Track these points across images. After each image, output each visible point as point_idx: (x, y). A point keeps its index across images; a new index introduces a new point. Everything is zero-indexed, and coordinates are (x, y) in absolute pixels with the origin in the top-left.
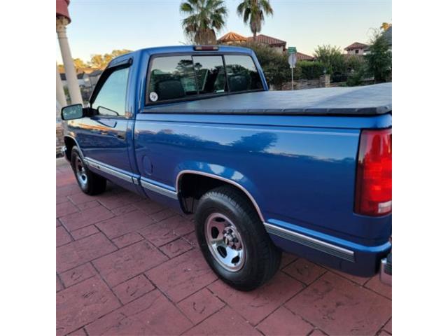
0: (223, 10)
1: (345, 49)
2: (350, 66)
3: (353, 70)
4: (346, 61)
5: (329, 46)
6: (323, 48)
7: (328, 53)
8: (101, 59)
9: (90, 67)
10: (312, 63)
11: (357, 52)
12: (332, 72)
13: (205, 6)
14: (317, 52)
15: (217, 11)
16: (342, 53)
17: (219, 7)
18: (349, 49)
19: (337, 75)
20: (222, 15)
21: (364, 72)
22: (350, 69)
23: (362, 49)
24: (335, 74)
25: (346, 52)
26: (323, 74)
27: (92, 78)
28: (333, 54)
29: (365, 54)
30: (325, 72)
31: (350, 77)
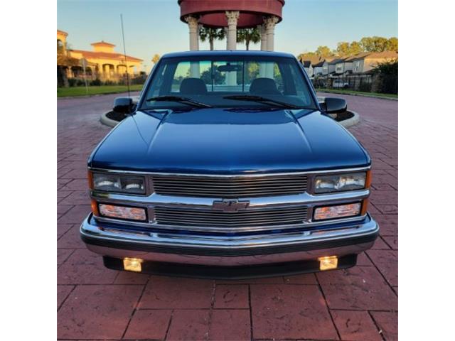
8: (347, 47)
9: (333, 55)
27: (331, 67)
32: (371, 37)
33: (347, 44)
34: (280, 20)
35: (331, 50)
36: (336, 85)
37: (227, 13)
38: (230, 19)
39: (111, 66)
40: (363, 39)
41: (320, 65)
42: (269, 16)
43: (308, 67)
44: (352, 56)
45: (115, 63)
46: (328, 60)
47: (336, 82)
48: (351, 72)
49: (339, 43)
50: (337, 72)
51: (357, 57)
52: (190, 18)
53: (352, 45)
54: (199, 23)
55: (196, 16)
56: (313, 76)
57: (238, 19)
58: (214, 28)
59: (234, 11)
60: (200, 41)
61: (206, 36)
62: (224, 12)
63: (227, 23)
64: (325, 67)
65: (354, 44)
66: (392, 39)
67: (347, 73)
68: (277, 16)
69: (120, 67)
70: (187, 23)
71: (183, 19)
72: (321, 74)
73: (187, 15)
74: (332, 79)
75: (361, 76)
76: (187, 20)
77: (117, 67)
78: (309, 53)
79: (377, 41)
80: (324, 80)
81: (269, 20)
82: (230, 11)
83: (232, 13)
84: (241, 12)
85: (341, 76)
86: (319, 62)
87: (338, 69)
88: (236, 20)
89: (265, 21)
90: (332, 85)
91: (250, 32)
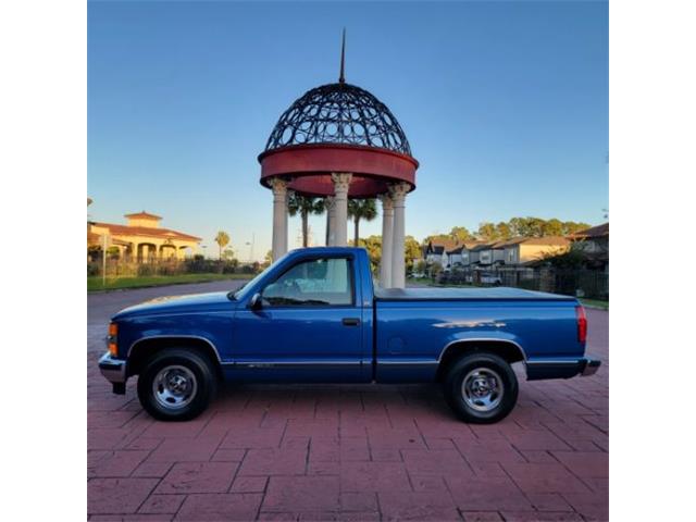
8: (493, 230)
9: (475, 239)
27: (473, 254)
32: (525, 217)
33: (491, 225)
34: (413, 187)
35: (471, 233)
36: (484, 280)
37: (334, 175)
38: (338, 184)
39: (152, 247)
40: (513, 220)
41: (458, 252)
42: (396, 181)
43: (441, 254)
44: (500, 240)
45: (158, 242)
46: (470, 246)
47: (485, 276)
48: (502, 263)
49: (481, 224)
50: (483, 262)
51: (509, 243)
52: (276, 180)
53: (499, 226)
54: (289, 189)
55: (286, 177)
56: (449, 266)
57: (350, 185)
58: (310, 196)
59: (345, 173)
60: (289, 214)
61: (297, 208)
62: (329, 173)
63: (333, 189)
64: (465, 256)
65: (502, 224)
66: (552, 221)
67: (498, 264)
68: (408, 183)
69: (165, 249)
70: (270, 187)
71: (264, 182)
72: (459, 264)
73: (272, 177)
74: (479, 272)
75: (518, 269)
76: (271, 183)
77: (161, 249)
78: (442, 236)
79: (531, 223)
80: (465, 273)
81: (397, 187)
82: (339, 173)
83: (342, 176)
84: (355, 175)
85: (489, 268)
86: (456, 248)
87: (484, 258)
88: (347, 185)
89: (391, 188)
90: (479, 279)
91: (361, 205)
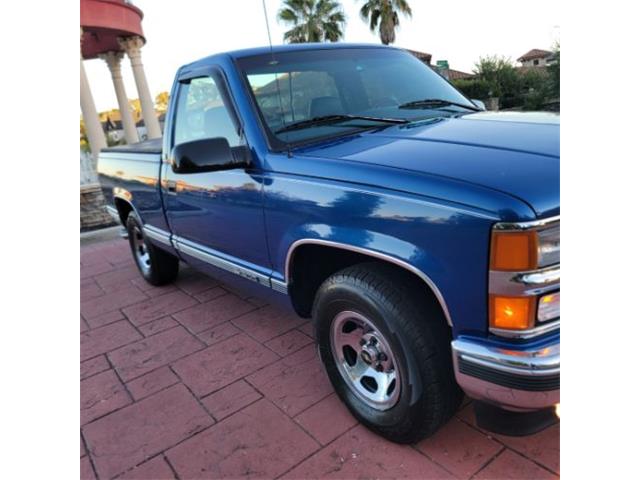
0: (339, 17)
1: (518, 60)
2: (527, 83)
3: (532, 89)
4: (521, 77)
5: (495, 57)
6: (487, 61)
7: (494, 67)
10: (472, 82)
11: (536, 62)
12: (501, 94)
13: (314, 12)
14: (477, 65)
15: (332, 18)
16: (514, 66)
17: (333, 12)
18: (524, 59)
19: (508, 99)
20: (339, 23)
21: (548, 91)
22: (528, 88)
23: (543, 57)
24: (506, 96)
25: (520, 65)
26: (489, 97)
28: (502, 67)
29: (548, 65)
30: (490, 93)
31: (529, 100)
